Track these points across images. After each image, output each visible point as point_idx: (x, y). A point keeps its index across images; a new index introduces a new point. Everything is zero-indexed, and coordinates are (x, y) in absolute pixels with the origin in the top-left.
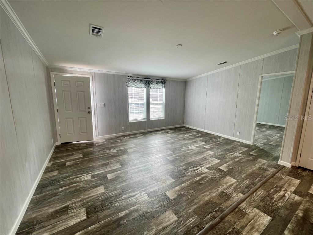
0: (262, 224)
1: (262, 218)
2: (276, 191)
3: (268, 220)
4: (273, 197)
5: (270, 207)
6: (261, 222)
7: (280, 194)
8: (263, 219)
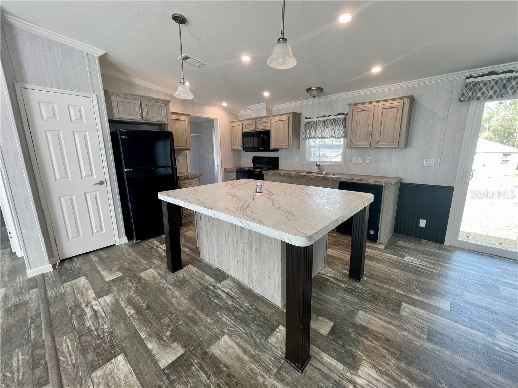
0: (126, 376)
1: (115, 371)
2: (80, 316)
3: (123, 362)
4: (88, 328)
5: (102, 344)
6: (122, 377)
7: (88, 315)
8: (119, 370)
